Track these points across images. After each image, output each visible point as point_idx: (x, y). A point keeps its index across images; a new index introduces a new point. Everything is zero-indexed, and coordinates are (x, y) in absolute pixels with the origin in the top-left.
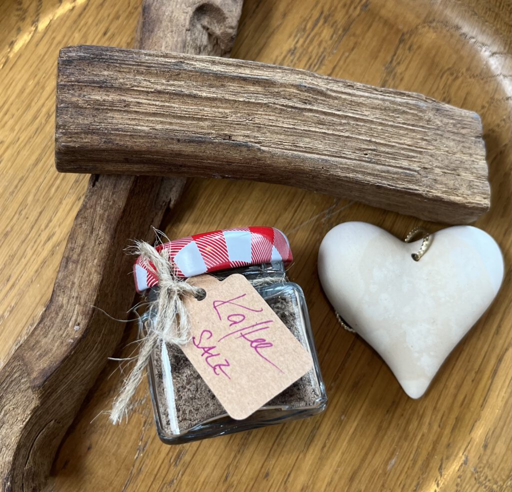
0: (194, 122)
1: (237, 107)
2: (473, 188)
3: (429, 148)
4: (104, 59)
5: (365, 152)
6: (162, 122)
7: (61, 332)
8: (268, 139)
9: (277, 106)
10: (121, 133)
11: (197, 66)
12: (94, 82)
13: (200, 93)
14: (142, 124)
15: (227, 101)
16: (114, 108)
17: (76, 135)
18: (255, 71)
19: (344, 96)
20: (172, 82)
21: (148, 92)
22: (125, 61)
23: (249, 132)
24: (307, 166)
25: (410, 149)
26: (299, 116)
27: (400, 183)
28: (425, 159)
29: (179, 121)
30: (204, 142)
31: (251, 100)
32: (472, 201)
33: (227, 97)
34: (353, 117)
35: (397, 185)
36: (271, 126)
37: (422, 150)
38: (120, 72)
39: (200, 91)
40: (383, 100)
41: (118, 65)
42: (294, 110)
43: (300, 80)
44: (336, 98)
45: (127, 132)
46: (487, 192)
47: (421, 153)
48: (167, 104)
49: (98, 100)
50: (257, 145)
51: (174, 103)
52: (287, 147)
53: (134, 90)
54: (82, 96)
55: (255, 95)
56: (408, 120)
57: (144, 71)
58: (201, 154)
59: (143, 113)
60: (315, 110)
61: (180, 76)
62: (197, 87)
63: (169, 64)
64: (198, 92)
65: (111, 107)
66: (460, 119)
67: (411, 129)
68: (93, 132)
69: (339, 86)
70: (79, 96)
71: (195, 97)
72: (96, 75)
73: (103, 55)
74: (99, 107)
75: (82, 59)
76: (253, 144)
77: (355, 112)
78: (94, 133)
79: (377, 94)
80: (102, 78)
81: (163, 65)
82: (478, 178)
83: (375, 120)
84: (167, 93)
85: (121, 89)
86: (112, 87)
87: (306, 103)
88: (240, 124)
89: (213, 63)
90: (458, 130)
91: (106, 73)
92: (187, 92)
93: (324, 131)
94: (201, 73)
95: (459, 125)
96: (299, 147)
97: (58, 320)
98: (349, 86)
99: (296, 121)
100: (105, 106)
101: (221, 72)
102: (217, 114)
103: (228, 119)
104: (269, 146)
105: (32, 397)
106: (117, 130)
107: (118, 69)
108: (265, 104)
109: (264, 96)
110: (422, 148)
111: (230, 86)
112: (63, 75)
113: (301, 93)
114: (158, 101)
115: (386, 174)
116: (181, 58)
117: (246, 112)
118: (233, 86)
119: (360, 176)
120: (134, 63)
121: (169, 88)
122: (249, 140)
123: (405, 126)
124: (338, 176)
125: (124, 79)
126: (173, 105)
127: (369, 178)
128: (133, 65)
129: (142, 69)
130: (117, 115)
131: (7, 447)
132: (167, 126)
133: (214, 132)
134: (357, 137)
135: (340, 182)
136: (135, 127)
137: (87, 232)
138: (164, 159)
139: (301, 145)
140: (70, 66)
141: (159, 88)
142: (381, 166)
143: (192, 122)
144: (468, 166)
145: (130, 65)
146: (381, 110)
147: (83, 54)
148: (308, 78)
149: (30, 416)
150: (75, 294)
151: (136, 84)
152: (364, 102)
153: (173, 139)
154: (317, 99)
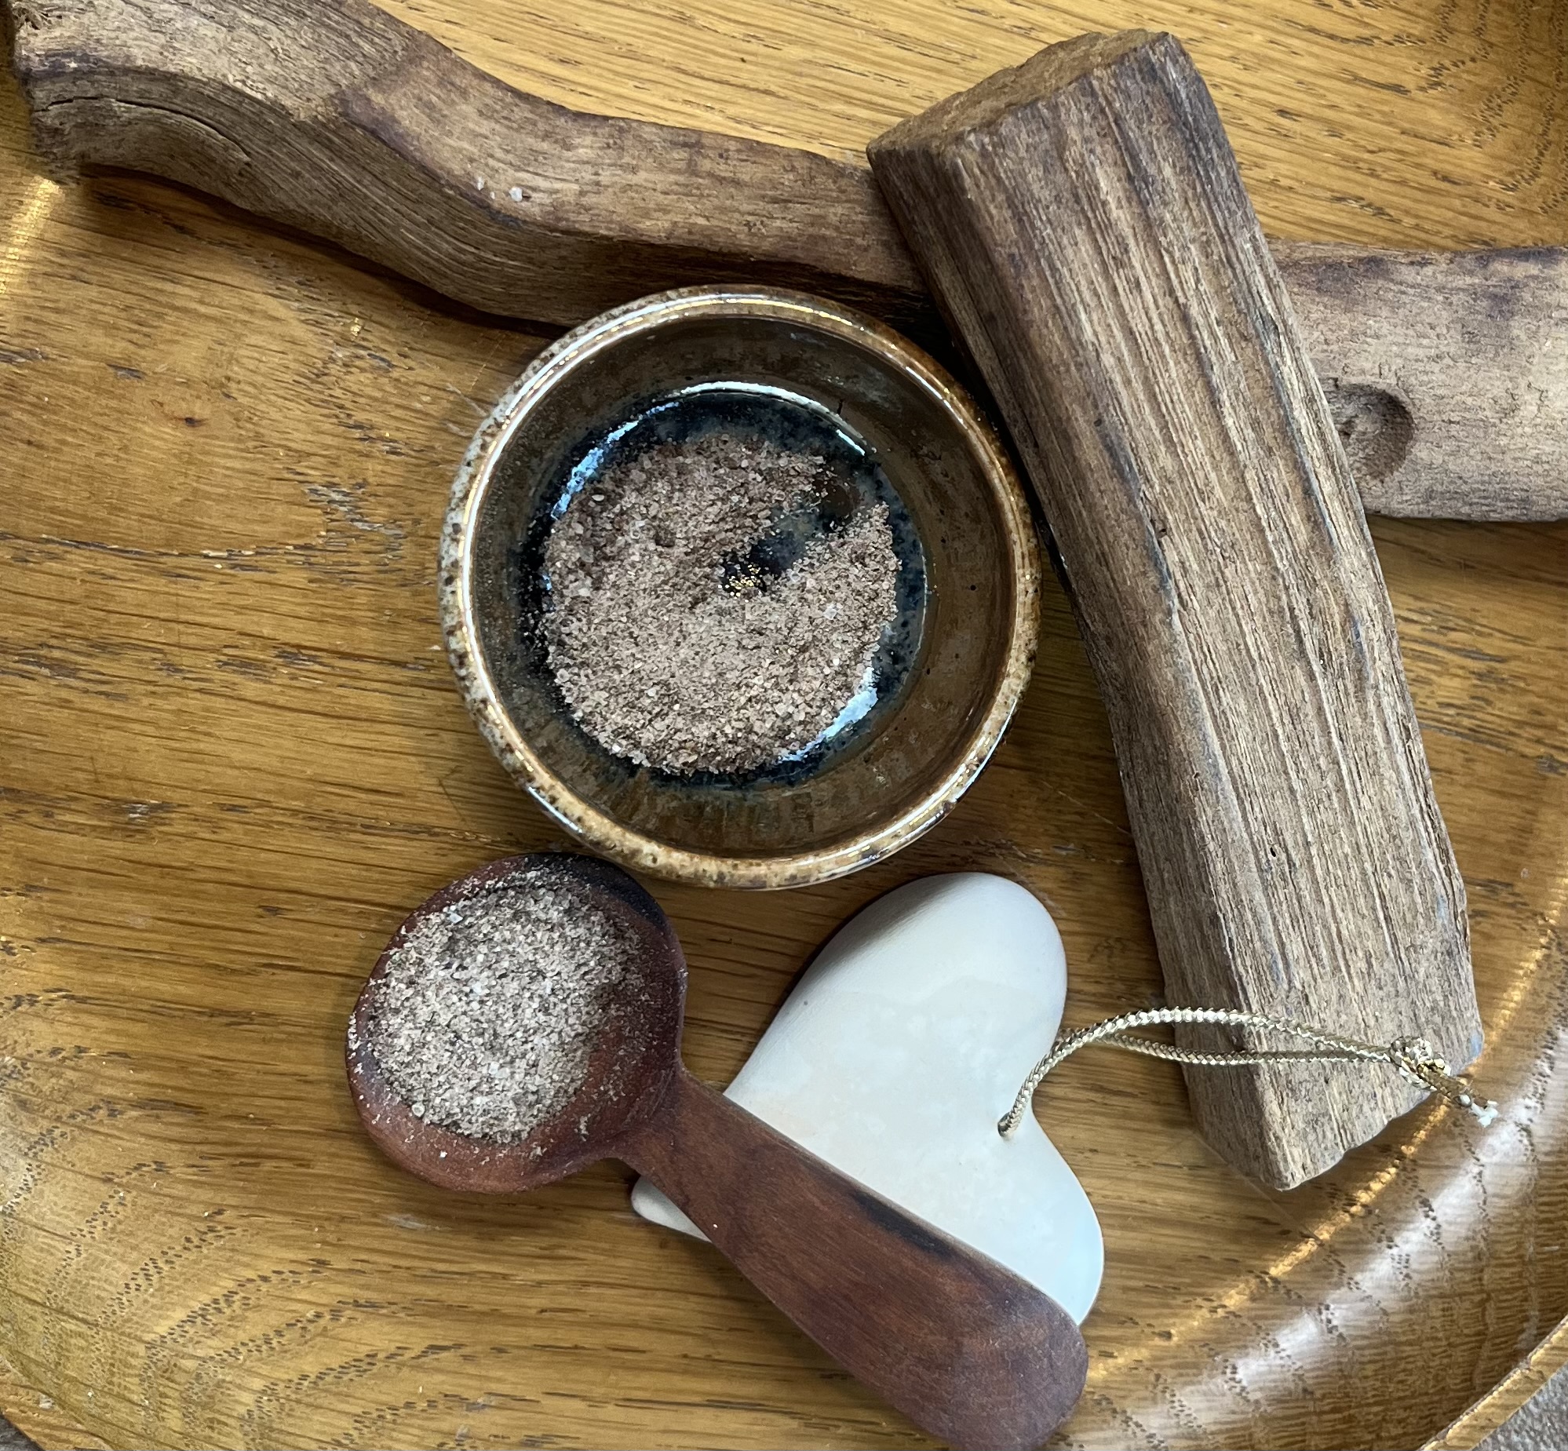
0: (1157, 433)
1: (1237, 510)
2: (1315, 1130)
3: (1356, 981)
4: (1198, 150)
5: (1276, 847)
6: (1120, 360)
7: (499, 154)
8: (1202, 619)
9: (1284, 598)
10: (1051, 281)
11: (1285, 370)
12: (1134, 158)
13: (1227, 410)
14: (1095, 317)
15: (1242, 480)
16: (1098, 236)
17: (993, 182)
18: (1336, 504)
19: (1378, 731)
20: (1219, 331)
21: (1171, 292)
22: (1216, 200)
23: (1195, 567)
24: (1185, 739)
25: (1332, 942)
26: (1285, 658)
27: (1248, 963)
28: (1327, 988)
29: (1141, 397)
30: (1124, 480)
31: (1268, 532)
32: (1284, 1142)
33: (1250, 475)
34: (1342, 779)
35: (1239, 961)
36: (1234, 609)
37: (1343, 969)
38: (1186, 202)
39: (1234, 408)
40: (1412, 823)
41: (1199, 189)
42: (1293, 640)
43: (1365, 613)
44: (1365, 717)
45: (1061, 296)
46: (1320, 1164)
47: (1336, 969)
48: (1167, 349)
49: (1097, 188)
50: (1176, 601)
51: (1177, 363)
52: (1205, 670)
53: (1162, 257)
54: (1089, 146)
55: (1285, 535)
56: (1395, 900)
57: (1215, 257)
58: (1093, 487)
59: (1120, 307)
60: (1317, 686)
61: (1244, 344)
62: (1237, 395)
63: (1259, 304)
64: (1227, 404)
65: (1099, 228)
66: (1454, 1014)
67: (1377, 919)
68: (1021, 218)
69: (1394, 707)
70: (1086, 140)
71: (1215, 403)
72: (1152, 152)
73: (1206, 143)
74: (1084, 200)
75: (1172, 98)
76: (1174, 593)
77: (1355, 775)
78: (1020, 220)
79: (1418, 800)
80: (1152, 170)
81: (1250, 292)
82: (1342, 1127)
83: (1359, 829)
84: (1192, 337)
85: (1150, 228)
86: (1143, 204)
87: (1321, 656)
88: (1203, 539)
89: (1310, 400)
90: (1427, 1022)
91: (1168, 171)
92: (1215, 380)
93: (1280, 732)
94: (1274, 388)
95: (1437, 1019)
96: (1219, 698)
97: (531, 140)
98: (1407, 729)
99: (1271, 658)
100: (1093, 211)
101: (1299, 430)
102: (1201, 474)
103: (1201, 504)
104: (1186, 631)
105: (312, 96)
106: (1053, 269)
107: (1190, 194)
108: (1277, 569)
109: (1291, 555)
110: (1348, 966)
111: (1277, 466)
112: (1115, 75)
113: (1339, 635)
114: (1165, 326)
115: (1252, 923)
116: (1284, 322)
117: (1237, 535)
118: (1281, 476)
119: (1219, 866)
120: (1221, 224)
121: (1205, 335)
122: (1178, 576)
123: (1378, 901)
124: (1196, 820)
125: (1175, 220)
126: (1172, 363)
127: (1224, 889)
128: (1216, 225)
129: (1218, 249)
130: (1086, 249)
131: (168, 46)
132: (1118, 379)
133: (1157, 488)
134: (1303, 811)
135: (1184, 830)
136: (1080, 308)
137: (775, 188)
138: (1036, 405)
139: (1224, 699)
140: (1143, 79)
141: (1194, 311)
142: (1264, 901)
143: (1154, 427)
144: (1356, 1091)
145: (1214, 217)
146: (1389, 830)
147: (1184, 96)
148: (1379, 628)
149: (259, 96)
150: (605, 177)
151: (1177, 255)
152: (1386, 782)
153: (1096, 407)
154: (1342, 676)
